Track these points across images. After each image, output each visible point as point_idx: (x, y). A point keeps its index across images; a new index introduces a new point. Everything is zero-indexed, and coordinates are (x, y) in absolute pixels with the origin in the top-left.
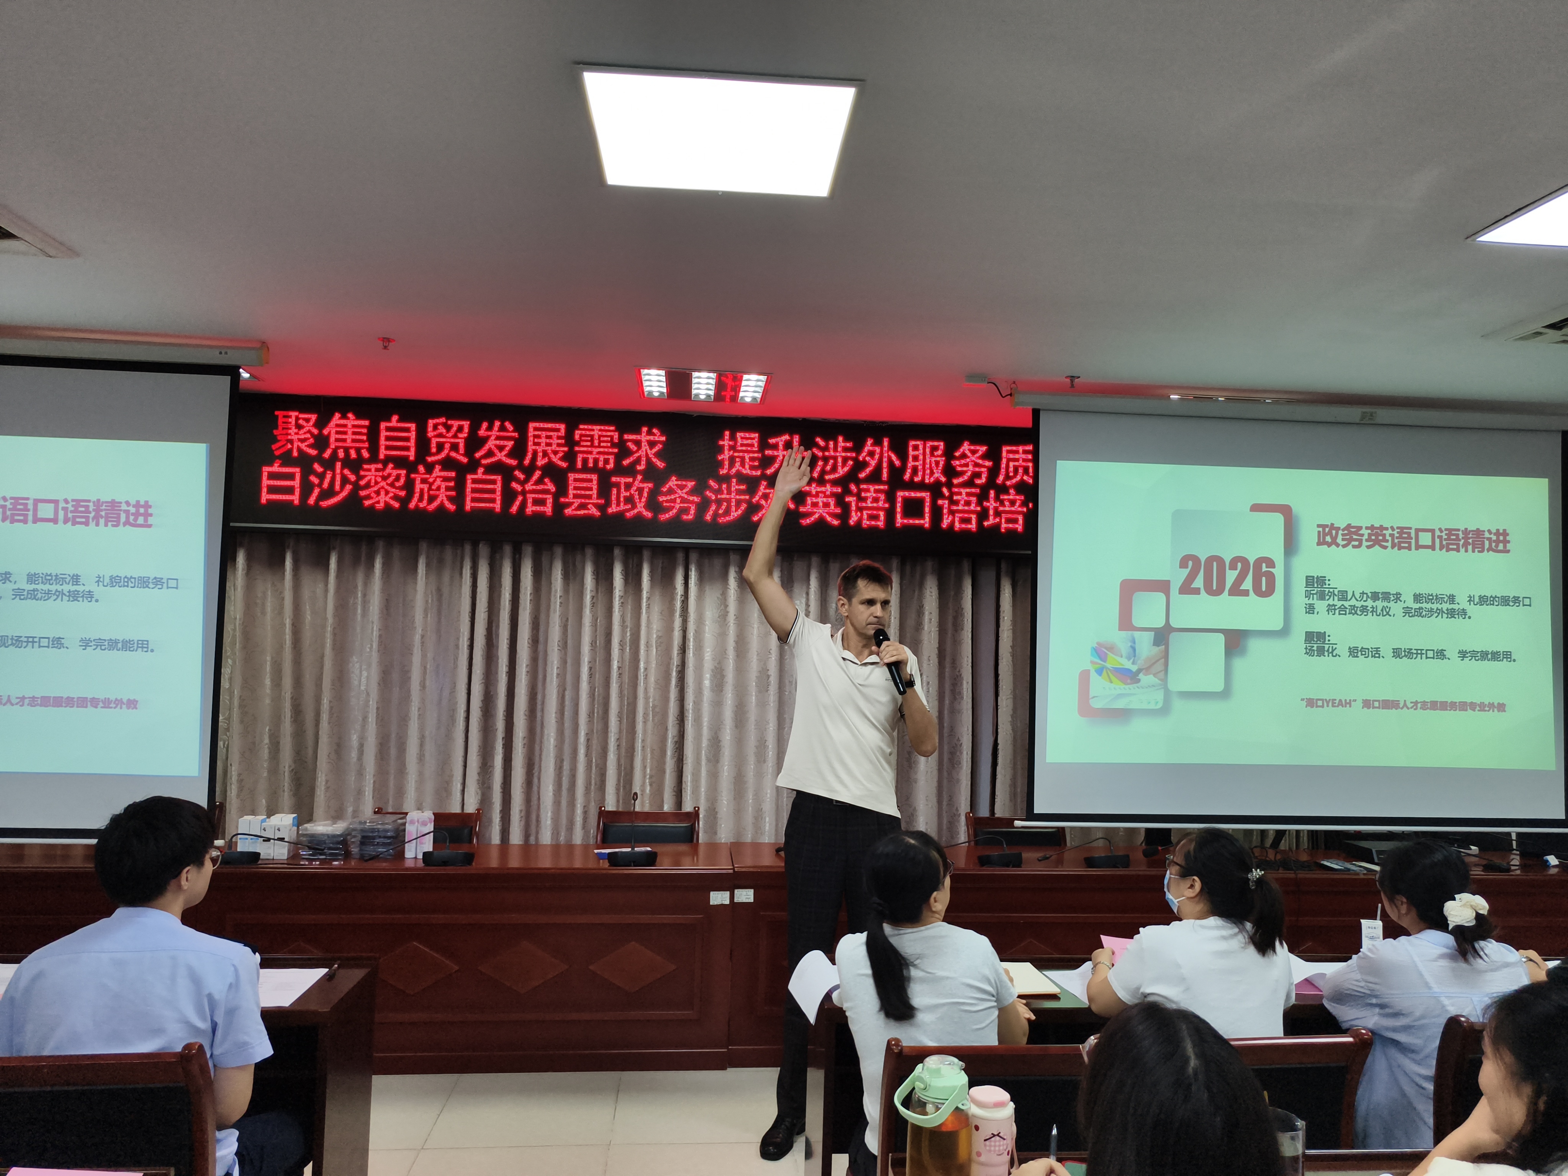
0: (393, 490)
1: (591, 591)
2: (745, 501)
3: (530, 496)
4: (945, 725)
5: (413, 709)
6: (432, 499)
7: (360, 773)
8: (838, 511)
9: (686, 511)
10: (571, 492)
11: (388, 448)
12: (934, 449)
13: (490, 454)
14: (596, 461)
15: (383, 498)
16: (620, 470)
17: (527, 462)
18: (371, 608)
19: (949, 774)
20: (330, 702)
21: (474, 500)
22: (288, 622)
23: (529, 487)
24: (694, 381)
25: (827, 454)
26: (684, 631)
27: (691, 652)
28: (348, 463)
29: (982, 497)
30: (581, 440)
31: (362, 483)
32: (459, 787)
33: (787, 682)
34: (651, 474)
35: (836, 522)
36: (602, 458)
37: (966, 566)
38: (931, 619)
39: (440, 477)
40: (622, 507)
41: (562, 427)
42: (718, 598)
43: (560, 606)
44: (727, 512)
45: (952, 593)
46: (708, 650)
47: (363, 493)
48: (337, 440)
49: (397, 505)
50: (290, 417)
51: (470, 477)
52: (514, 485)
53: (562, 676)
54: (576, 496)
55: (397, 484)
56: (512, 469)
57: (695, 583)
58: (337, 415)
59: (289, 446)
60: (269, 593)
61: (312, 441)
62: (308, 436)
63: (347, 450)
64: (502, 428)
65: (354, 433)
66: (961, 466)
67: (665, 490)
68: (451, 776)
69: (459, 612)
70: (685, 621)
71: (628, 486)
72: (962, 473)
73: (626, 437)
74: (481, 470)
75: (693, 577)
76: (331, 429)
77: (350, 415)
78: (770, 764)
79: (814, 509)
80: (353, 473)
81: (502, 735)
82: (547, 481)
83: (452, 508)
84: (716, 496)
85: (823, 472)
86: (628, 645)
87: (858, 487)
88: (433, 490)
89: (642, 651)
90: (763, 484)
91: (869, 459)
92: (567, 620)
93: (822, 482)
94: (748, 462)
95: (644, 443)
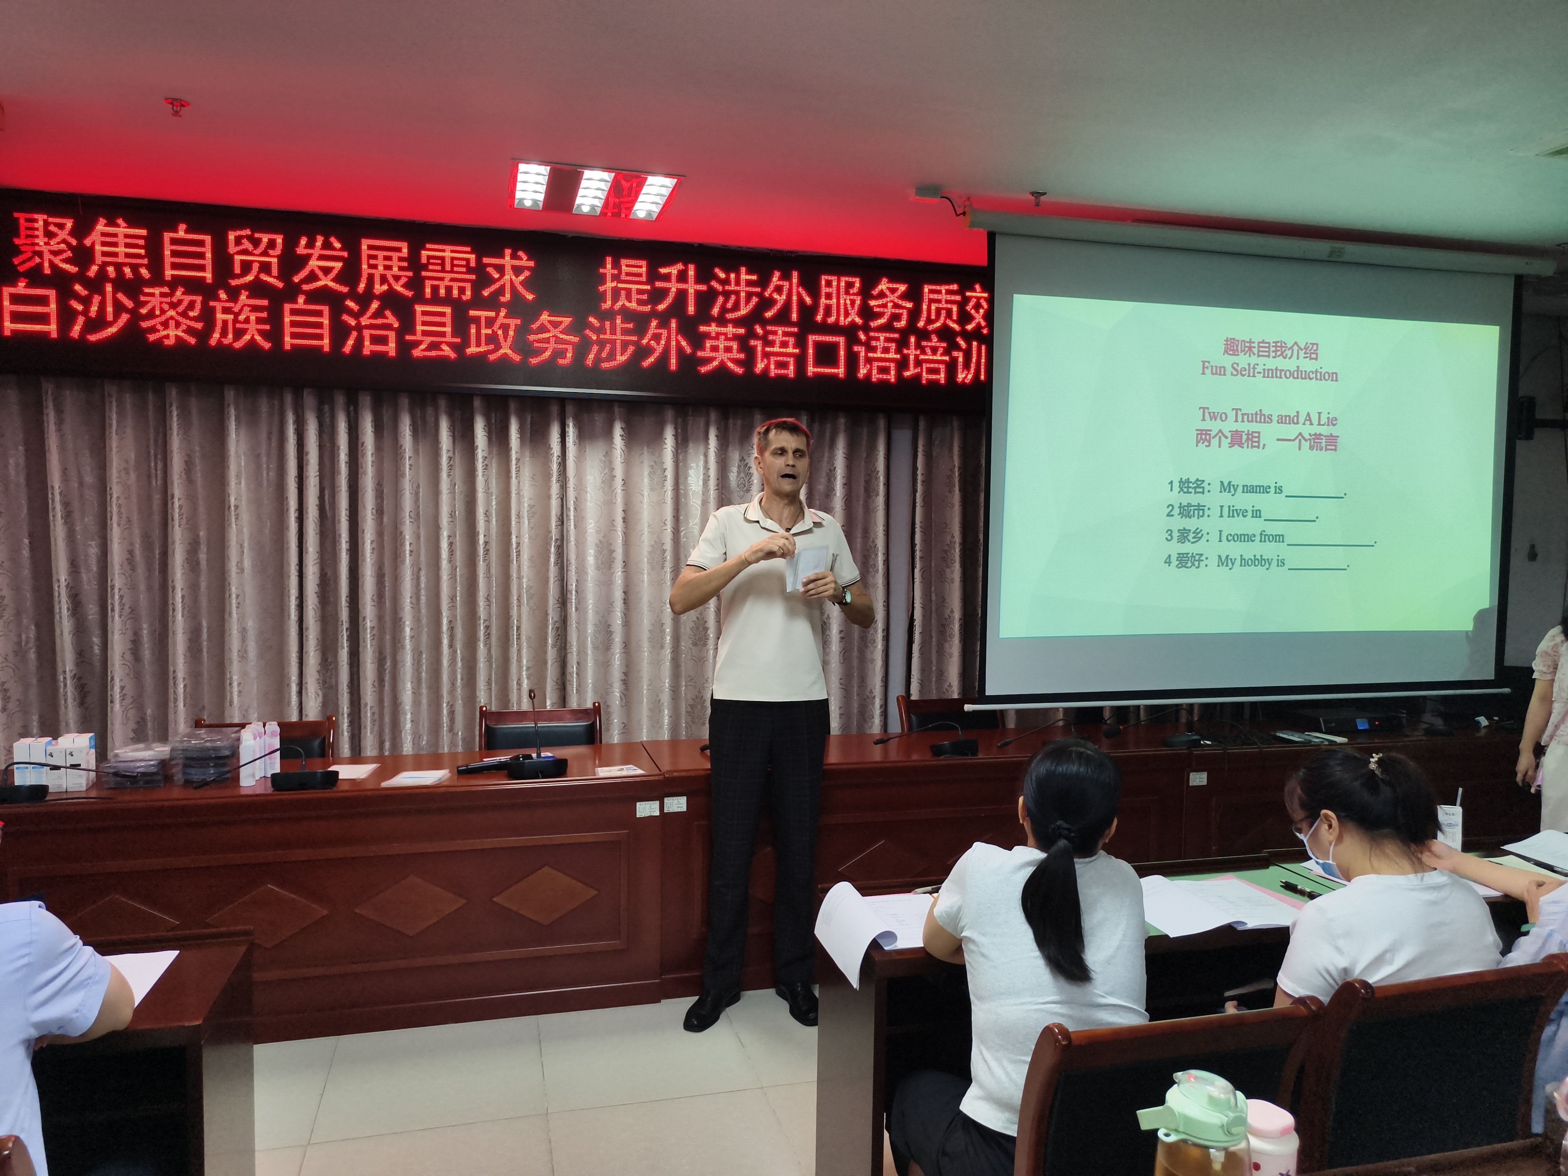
0: (187, 321)
1: (448, 451)
2: (632, 343)
3: (367, 333)
6: (239, 334)
8: (742, 356)
9: (562, 354)
10: (419, 328)
11: (174, 266)
12: (849, 285)
13: (312, 277)
14: (449, 289)
15: (172, 332)
16: (478, 302)
17: (361, 288)
21: (294, 336)
23: (364, 321)
24: (582, 183)
25: (727, 288)
26: (563, 498)
27: (572, 523)
28: (120, 284)
29: (902, 344)
30: (429, 263)
31: (144, 311)
34: (516, 307)
35: (739, 370)
36: (455, 285)
37: (881, 423)
39: (249, 306)
40: (484, 348)
41: (404, 246)
42: (601, 458)
43: (410, 469)
44: (612, 356)
45: (865, 455)
46: (591, 521)
47: (145, 324)
48: (104, 254)
49: (192, 341)
51: (288, 307)
52: (345, 317)
53: (418, 553)
54: (425, 334)
55: (191, 314)
56: (343, 297)
57: (574, 441)
58: (102, 221)
59: (38, 260)
61: (69, 254)
63: (118, 267)
64: (327, 245)
65: (127, 245)
66: (879, 306)
67: (535, 327)
68: (285, 675)
70: (564, 487)
71: (490, 322)
72: (880, 315)
73: (486, 260)
74: (301, 299)
75: (571, 434)
76: (95, 239)
77: (120, 221)
78: (667, 652)
79: (714, 354)
80: (129, 297)
81: (345, 625)
82: (388, 313)
83: (267, 345)
84: (598, 337)
85: (724, 310)
86: (494, 515)
87: (763, 328)
88: (240, 322)
89: (513, 523)
90: (654, 323)
91: (776, 296)
92: (418, 487)
93: (722, 321)
94: (635, 296)
95: (508, 269)
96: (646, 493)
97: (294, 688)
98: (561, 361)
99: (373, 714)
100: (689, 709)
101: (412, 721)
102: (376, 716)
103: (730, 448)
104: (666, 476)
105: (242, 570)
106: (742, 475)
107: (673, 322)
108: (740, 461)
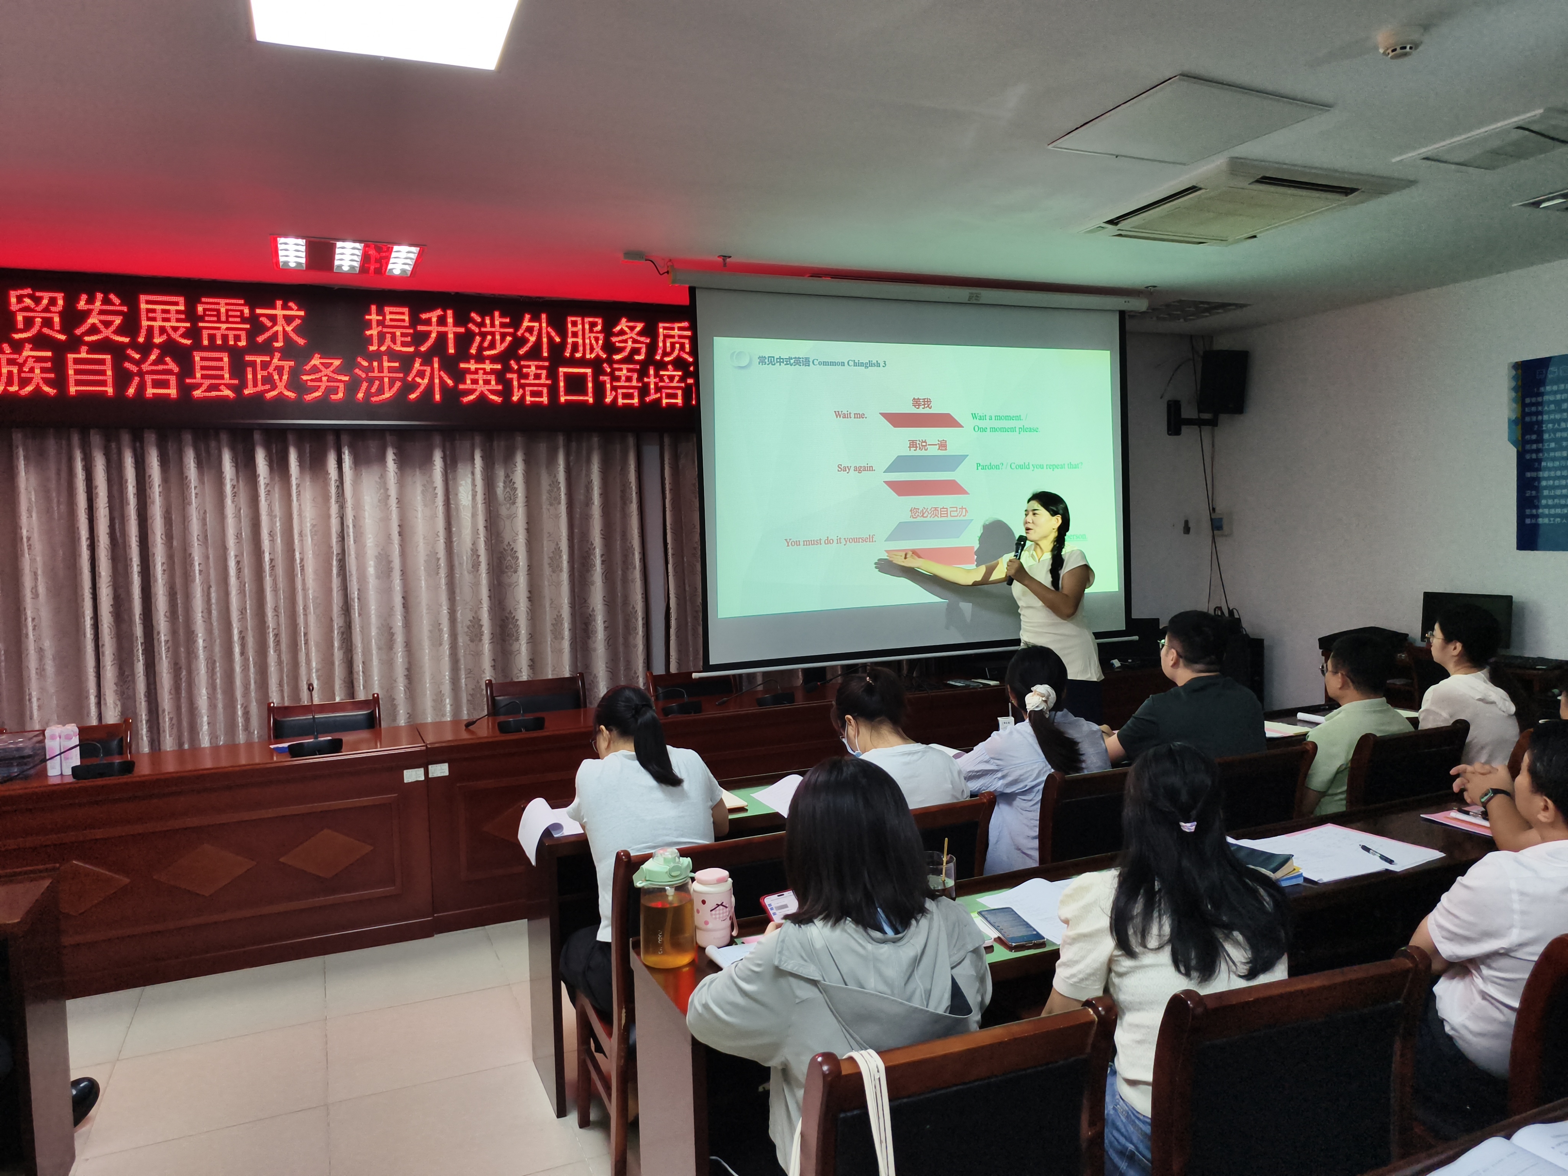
1: (231, 480)
2: (399, 379)
3: (149, 378)
4: (619, 594)
6: (24, 382)
8: (500, 387)
9: (336, 391)
10: (199, 372)
12: (593, 325)
13: (94, 330)
14: (225, 338)
16: (254, 347)
17: (141, 340)
19: (625, 640)
21: (78, 383)
23: (145, 367)
24: (338, 251)
25: (483, 329)
26: (342, 518)
27: (351, 540)
29: (643, 373)
30: (205, 315)
33: (457, 564)
34: (290, 350)
35: (498, 400)
36: (231, 334)
37: (630, 440)
39: (33, 357)
40: (260, 388)
41: (181, 300)
42: (376, 481)
43: (196, 497)
44: (381, 391)
45: (617, 469)
46: (370, 536)
51: (71, 357)
52: (127, 365)
54: (204, 377)
56: (124, 347)
57: (350, 467)
64: (106, 301)
66: (620, 342)
67: (308, 368)
68: (83, 689)
70: (342, 507)
71: (265, 365)
72: (622, 349)
73: (258, 311)
74: (84, 348)
75: (347, 460)
78: (446, 647)
79: (474, 386)
81: (140, 640)
82: (168, 359)
83: (51, 391)
84: (367, 375)
85: (481, 349)
86: (279, 535)
87: (518, 363)
88: (25, 372)
89: (296, 541)
90: (418, 361)
91: (527, 335)
92: (205, 512)
93: (480, 358)
94: (399, 339)
95: (280, 319)
96: (420, 509)
97: (93, 700)
98: (333, 397)
99: (171, 719)
100: (470, 698)
101: (209, 723)
102: (174, 721)
103: (497, 466)
104: (437, 494)
105: (36, 596)
106: (508, 489)
107: (436, 360)
108: (506, 477)
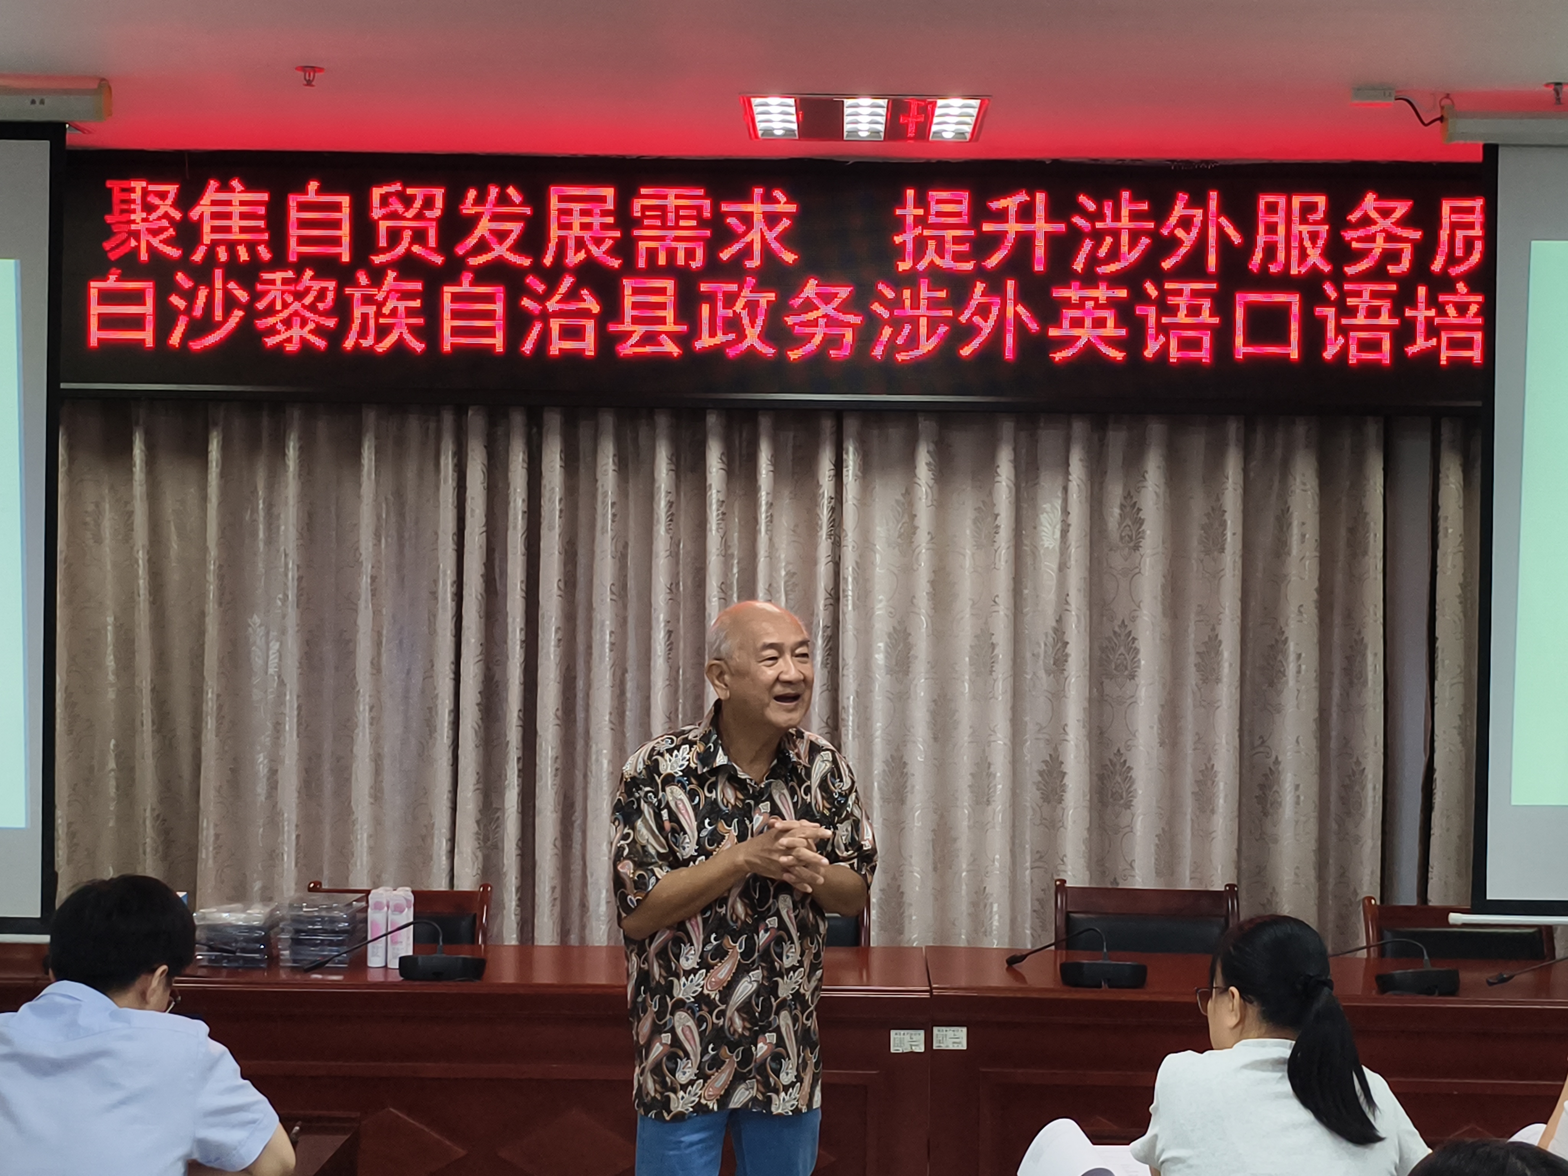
0: (316, 318)
1: (670, 496)
2: (945, 320)
3: (555, 325)
4: (1334, 734)
5: (361, 708)
6: (383, 332)
7: (274, 821)
8: (1123, 332)
9: (836, 342)
10: (629, 312)
11: (303, 241)
12: (1308, 208)
13: (482, 247)
14: (671, 254)
15: (296, 332)
16: (713, 270)
17: (548, 260)
18: (283, 528)
19: (1339, 826)
20: (218, 696)
21: (455, 332)
22: (141, 556)
23: (552, 305)
25: (1099, 225)
26: (837, 562)
27: (850, 602)
28: (234, 270)
29: (1403, 300)
30: (644, 216)
31: (261, 305)
32: (444, 846)
33: (1028, 655)
34: (769, 274)
35: (1118, 356)
36: (681, 246)
37: (1373, 430)
38: (1303, 536)
39: (397, 291)
40: (720, 338)
41: (609, 192)
42: (897, 501)
43: (613, 521)
44: (913, 341)
45: (1346, 484)
46: (881, 597)
47: (264, 323)
48: (214, 230)
49: (320, 343)
50: (133, 190)
51: (448, 291)
52: (526, 302)
53: (619, 647)
54: (636, 320)
55: (321, 306)
56: (523, 272)
57: (855, 475)
58: (213, 184)
59: (133, 243)
60: (107, 506)
61: (171, 231)
62: (165, 223)
63: (231, 247)
64: (502, 199)
65: (243, 216)
66: (1359, 240)
67: (796, 302)
68: (430, 827)
69: (436, 533)
70: (837, 546)
72: (1363, 254)
73: (725, 208)
74: (467, 278)
75: (851, 463)
76: (204, 208)
77: (235, 183)
78: (999, 811)
79: (1076, 332)
80: (242, 286)
81: (516, 754)
82: (585, 292)
83: (418, 346)
84: (891, 314)
85: (1093, 260)
86: (735, 589)
87: (1159, 287)
88: (384, 316)
90: (980, 287)
91: (1180, 233)
92: (626, 546)
93: (1090, 279)
94: (951, 247)
95: (758, 219)
96: (968, 552)
98: (834, 352)
100: (1037, 906)
102: (557, 893)
103: (1108, 478)
104: (998, 527)
105: (379, 671)
107: (1010, 285)
108: (1125, 498)
